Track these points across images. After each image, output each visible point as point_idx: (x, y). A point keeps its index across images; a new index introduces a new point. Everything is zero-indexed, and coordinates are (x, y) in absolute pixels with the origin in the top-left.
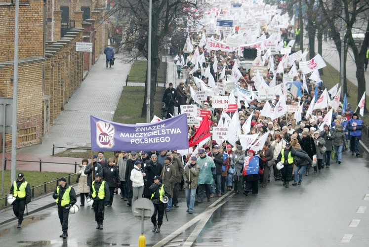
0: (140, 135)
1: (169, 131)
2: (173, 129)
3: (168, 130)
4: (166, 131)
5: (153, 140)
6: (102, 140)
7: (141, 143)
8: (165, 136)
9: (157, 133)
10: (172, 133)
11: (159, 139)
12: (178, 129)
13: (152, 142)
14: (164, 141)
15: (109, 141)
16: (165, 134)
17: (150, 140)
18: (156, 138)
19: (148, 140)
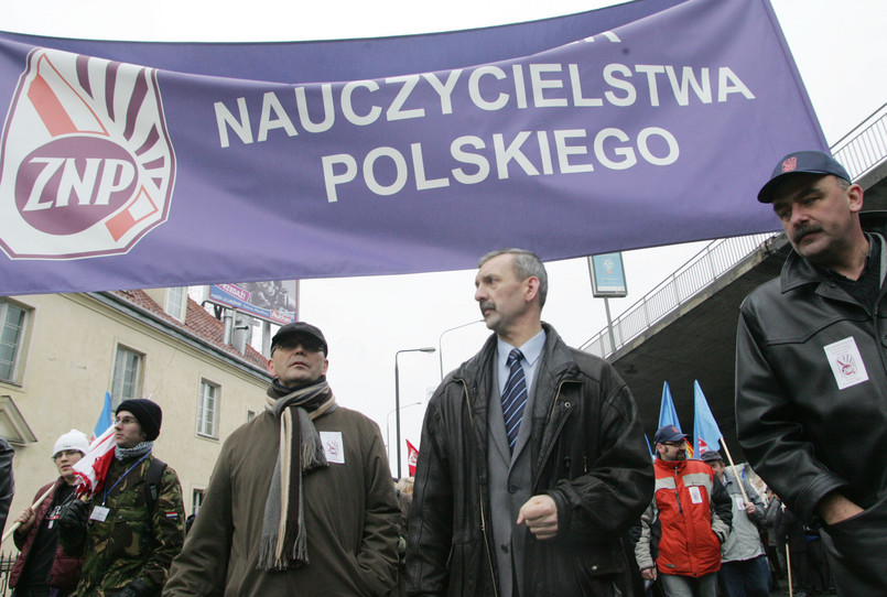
0: (388, 93)
1: (662, 80)
2: (688, 72)
3: (651, 71)
4: (640, 82)
5: (531, 150)
6: (49, 194)
7: (422, 184)
8: (631, 120)
9: (566, 92)
10: (682, 99)
11: (588, 141)
12: (725, 73)
13: (530, 170)
14: (631, 161)
15: (118, 199)
16: (630, 100)
17: (509, 152)
18: (561, 135)
19: (489, 154)
